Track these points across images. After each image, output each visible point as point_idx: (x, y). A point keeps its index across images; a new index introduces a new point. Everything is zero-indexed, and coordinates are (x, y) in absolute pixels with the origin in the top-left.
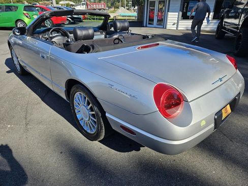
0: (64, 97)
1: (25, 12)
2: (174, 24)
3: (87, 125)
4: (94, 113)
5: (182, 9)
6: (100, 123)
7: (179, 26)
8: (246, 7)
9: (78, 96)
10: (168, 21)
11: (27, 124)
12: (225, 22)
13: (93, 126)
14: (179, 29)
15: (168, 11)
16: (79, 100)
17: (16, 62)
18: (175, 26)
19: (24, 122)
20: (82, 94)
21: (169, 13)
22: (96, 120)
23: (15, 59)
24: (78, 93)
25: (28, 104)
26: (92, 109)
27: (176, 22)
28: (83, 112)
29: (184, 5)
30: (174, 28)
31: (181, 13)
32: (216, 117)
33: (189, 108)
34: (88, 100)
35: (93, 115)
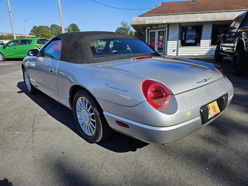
0: (68, 106)
1: (38, 45)
2: (173, 51)
3: (88, 129)
4: (93, 114)
5: (181, 38)
6: (99, 123)
7: (179, 53)
8: (239, 31)
9: (81, 101)
10: (168, 48)
11: (33, 131)
12: (222, 46)
13: (93, 128)
14: (179, 55)
15: (168, 40)
16: (81, 105)
17: (27, 83)
18: (175, 52)
19: (31, 129)
20: (84, 98)
21: (169, 42)
22: (95, 121)
23: (27, 80)
24: (80, 99)
25: (35, 116)
26: (91, 111)
27: (176, 48)
28: (84, 116)
29: (182, 34)
30: (174, 54)
31: (180, 41)
32: (202, 111)
33: (174, 101)
34: (88, 104)
35: (93, 117)
